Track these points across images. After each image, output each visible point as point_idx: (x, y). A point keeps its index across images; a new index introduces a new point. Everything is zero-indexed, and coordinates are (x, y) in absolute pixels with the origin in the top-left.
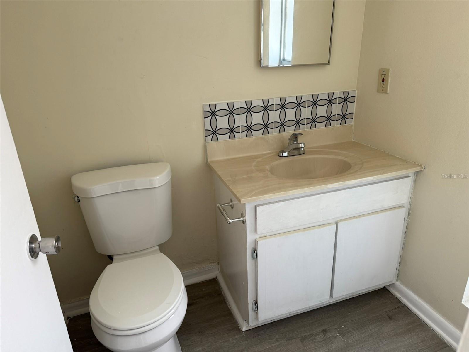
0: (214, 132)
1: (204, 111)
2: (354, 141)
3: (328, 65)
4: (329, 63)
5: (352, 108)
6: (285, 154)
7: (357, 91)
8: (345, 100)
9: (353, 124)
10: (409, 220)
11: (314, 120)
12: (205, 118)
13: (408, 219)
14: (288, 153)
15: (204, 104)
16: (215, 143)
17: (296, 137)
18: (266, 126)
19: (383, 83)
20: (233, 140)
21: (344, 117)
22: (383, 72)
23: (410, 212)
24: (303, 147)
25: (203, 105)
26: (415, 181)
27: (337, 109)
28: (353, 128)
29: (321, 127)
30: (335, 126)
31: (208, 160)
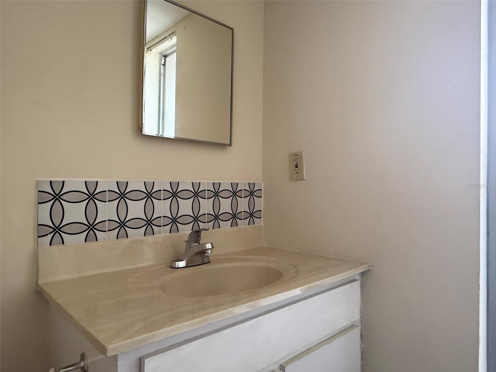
0: (57, 230)
1: (39, 191)
2: (266, 246)
3: (230, 146)
4: (230, 145)
5: (260, 204)
6: (182, 264)
7: (263, 184)
8: (252, 193)
9: (262, 224)
10: (364, 346)
11: (216, 217)
12: (39, 203)
13: (362, 345)
14: (187, 262)
15: (40, 179)
16: (56, 248)
17: (198, 236)
18: (149, 222)
19: (297, 169)
20: (92, 244)
21: (251, 215)
22: (295, 155)
23: (362, 334)
24: (210, 249)
25: (38, 181)
26: (362, 286)
27: (243, 204)
28: (263, 229)
29: (226, 226)
30: (243, 226)
31: (41, 282)
